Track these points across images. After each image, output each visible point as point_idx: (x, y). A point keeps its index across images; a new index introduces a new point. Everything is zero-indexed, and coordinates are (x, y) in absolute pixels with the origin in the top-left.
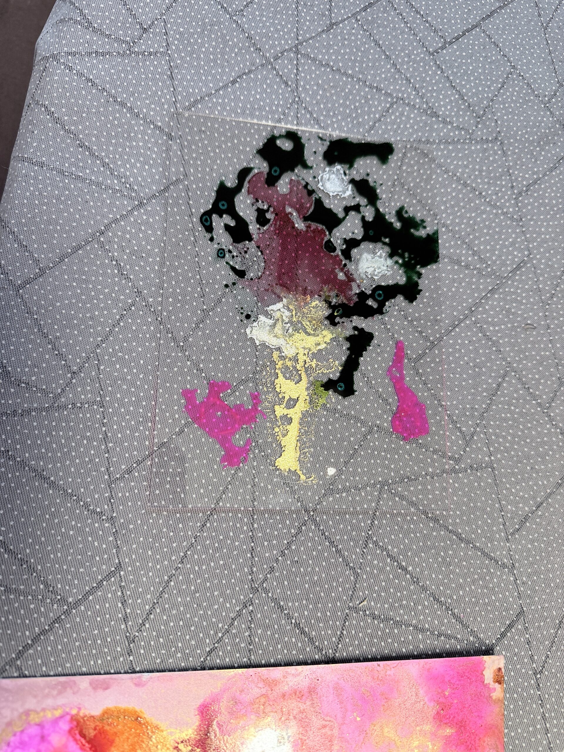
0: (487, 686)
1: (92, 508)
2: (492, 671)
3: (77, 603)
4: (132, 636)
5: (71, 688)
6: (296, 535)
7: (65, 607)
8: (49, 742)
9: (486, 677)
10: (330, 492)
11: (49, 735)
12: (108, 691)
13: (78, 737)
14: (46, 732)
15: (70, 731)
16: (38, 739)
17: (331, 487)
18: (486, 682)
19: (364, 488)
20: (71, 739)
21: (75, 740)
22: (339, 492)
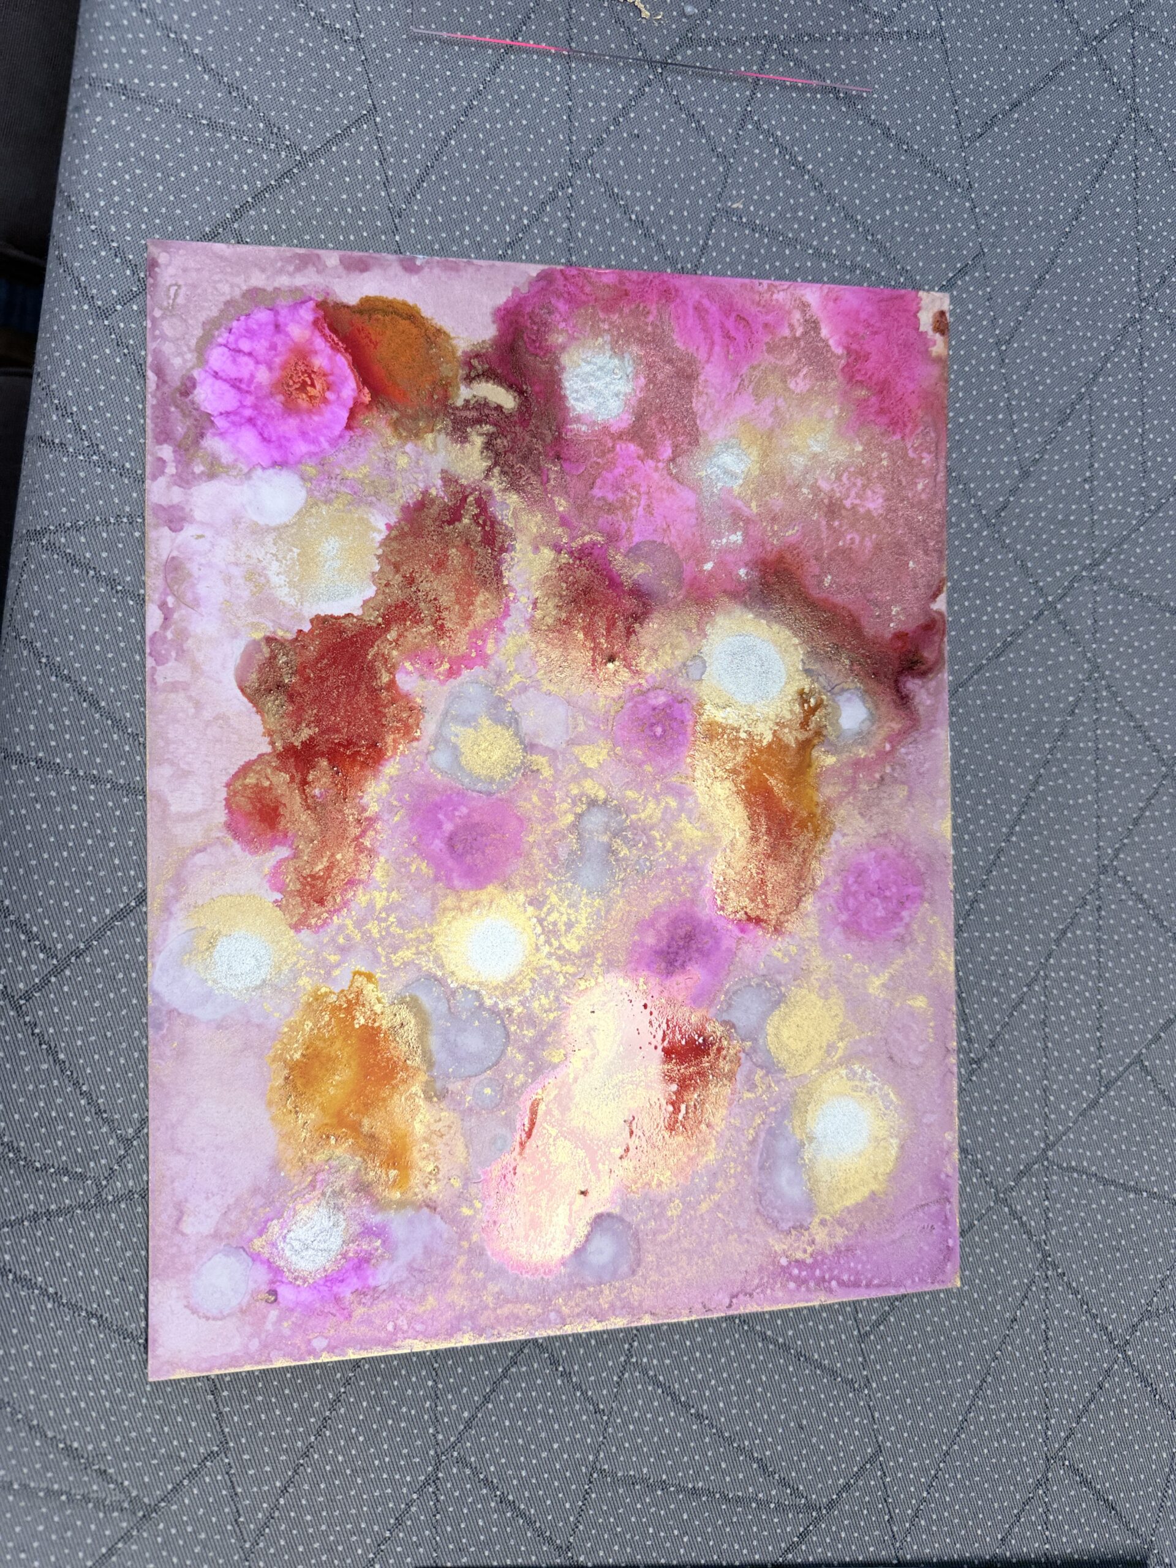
0: (922, 335)
1: (328, 22)
2: (931, 315)
3: (314, 155)
4: (397, 209)
5: (314, 264)
6: (635, 98)
7: (298, 158)
8: (287, 335)
9: (922, 322)
10: (687, 41)
11: (286, 325)
12: (366, 275)
13: (327, 331)
14: (281, 320)
15: (315, 323)
16: (271, 327)
17: (690, 35)
18: (922, 329)
19: (740, 43)
20: (317, 333)
21: (324, 335)
22: (700, 42)
